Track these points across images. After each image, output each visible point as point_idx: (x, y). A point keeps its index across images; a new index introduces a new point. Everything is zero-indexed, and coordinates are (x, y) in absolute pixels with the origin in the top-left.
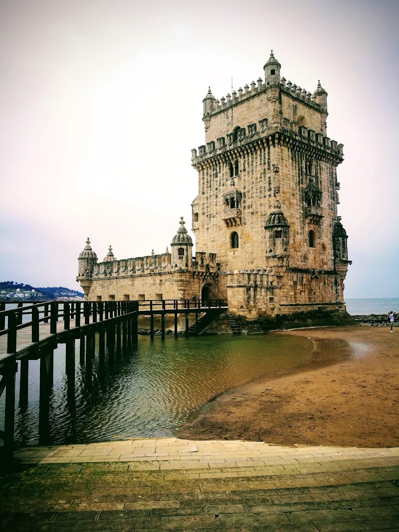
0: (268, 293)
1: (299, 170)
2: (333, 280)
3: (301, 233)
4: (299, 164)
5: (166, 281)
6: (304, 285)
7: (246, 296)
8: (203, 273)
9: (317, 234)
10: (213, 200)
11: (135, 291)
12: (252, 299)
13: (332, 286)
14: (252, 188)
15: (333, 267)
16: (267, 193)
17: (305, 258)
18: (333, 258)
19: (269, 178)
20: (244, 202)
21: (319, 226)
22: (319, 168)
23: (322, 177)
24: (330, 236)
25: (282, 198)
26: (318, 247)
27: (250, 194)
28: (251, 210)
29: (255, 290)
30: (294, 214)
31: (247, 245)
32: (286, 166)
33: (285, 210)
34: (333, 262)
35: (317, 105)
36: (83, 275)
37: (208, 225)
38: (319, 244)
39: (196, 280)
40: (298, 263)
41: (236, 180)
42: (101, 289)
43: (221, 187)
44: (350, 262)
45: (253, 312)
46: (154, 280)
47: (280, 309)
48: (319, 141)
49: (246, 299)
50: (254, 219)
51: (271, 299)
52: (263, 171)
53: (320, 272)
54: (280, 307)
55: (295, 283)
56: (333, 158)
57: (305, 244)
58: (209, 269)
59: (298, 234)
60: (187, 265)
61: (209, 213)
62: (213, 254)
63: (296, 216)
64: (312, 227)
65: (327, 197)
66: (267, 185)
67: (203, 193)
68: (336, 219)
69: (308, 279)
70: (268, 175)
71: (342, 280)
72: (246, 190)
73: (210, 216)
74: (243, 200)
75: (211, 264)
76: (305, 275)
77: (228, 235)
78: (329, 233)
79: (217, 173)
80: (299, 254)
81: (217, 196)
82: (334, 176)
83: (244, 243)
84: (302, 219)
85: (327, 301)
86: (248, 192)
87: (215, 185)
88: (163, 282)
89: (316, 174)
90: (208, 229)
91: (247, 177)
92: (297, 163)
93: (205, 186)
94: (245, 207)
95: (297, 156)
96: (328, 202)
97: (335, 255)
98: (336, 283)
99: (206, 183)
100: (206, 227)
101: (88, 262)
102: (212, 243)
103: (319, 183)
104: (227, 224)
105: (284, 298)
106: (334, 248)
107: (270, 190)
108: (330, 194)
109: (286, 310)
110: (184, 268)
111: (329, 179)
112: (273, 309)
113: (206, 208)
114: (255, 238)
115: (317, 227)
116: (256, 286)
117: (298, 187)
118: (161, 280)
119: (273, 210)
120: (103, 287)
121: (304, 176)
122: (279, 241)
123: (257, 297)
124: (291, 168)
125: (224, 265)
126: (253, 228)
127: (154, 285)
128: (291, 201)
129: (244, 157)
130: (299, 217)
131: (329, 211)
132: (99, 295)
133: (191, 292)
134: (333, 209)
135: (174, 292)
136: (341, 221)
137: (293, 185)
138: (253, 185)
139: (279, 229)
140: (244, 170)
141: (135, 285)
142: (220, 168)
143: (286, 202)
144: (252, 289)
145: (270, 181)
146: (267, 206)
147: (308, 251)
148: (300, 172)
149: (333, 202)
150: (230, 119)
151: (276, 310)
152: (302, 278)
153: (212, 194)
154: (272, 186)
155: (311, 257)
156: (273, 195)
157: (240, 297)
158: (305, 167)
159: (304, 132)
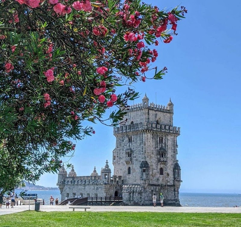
0: (139, 195)
1: (156, 142)
2: (173, 189)
3: (156, 169)
4: (156, 140)
5: (99, 188)
6: (157, 192)
7: (129, 196)
8: (115, 185)
9: (164, 169)
10: (122, 151)
11: (85, 192)
12: (132, 197)
13: (172, 192)
14: (136, 149)
15: (173, 184)
16: (141, 153)
17: (158, 180)
18: (173, 179)
19: (142, 146)
20: (133, 154)
21: (166, 165)
22: (167, 139)
23: (168, 143)
24: (172, 169)
25: (147, 155)
26: (165, 175)
27: (135, 152)
28: (135, 159)
29: (133, 194)
30: (152, 161)
31: (134, 173)
32: (149, 142)
33: (148, 160)
34: (173, 181)
35: (168, 110)
36: (60, 182)
37: (119, 162)
38: (166, 173)
39: (112, 188)
40: (154, 182)
41: (131, 144)
42: (69, 190)
43: (125, 146)
44: (182, 181)
45: (131, 203)
46: (94, 187)
47: (144, 202)
48: (166, 128)
49: (129, 197)
50: (137, 163)
51: (141, 198)
52: (140, 143)
53: (165, 186)
54: (144, 201)
55: (152, 191)
56: (174, 134)
57: (158, 174)
58: (118, 183)
59: (154, 169)
60: (108, 181)
61: (120, 157)
62: (120, 176)
63: (154, 162)
64: (162, 166)
65: (171, 152)
66: (141, 149)
67: (118, 147)
68: (176, 161)
69: (159, 189)
70: (142, 145)
71: (178, 189)
72: (134, 150)
73: (120, 158)
74: (133, 153)
75: (119, 181)
76: (157, 187)
77: (127, 168)
78: (171, 168)
79: (123, 140)
80: (155, 178)
81: (123, 150)
82: (175, 142)
83: (133, 172)
84: (157, 163)
85: (169, 199)
86: (135, 151)
87: (122, 145)
88: (98, 188)
89: (165, 142)
90: (119, 164)
91: (134, 144)
92: (155, 139)
93: (119, 144)
94: (133, 157)
95: (155, 137)
96: (171, 154)
97: (174, 178)
98: (174, 190)
99: (119, 143)
100: (118, 163)
101: (63, 176)
102: (120, 171)
103: (167, 146)
104: (127, 163)
105: (147, 197)
106: (174, 175)
107: (142, 151)
108: (172, 150)
109: (147, 202)
110: (107, 183)
111: (172, 144)
112: (141, 202)
113: (119, 154)
114: (137, 171)
115: (164, 166)
116: (134, 192)
117: (155, 150)
118: (97, 188)
119: (143, 160)
120: (70, 189)
121: (158, 144)
122: (144, 173)
123: (134, 197)
124: (152, 142)
125: (125, 181)
126: (136, 166)
127: (94, 189)
128: (152, 156)
129: (134, 136)
130: (155, 162)
131: (171, 158)
132: (68, 193)
133: (110, 193)
134: (174, 157)
135: (102, 193)
136: (178, 162)
137: (152, 149)
138: (137, 148)
139: (145, 168)
140: (134, 141)
141: (86, 189)
142: (125, 138)
143: (149, 157)
144: (132, 193)
145: (142, 148)
146: (141, 158)
147: (160, 176)
148: (156, 143)
149: (174, 153)
150: (130, 117)
151: (142, 202)
152: (156, 188)
153: (121, 148)
154: (143, 150)
155: (161, 179)
156: (143, 154)
157: (127, 196)
158: (159, 140)
159: (158, 126)
